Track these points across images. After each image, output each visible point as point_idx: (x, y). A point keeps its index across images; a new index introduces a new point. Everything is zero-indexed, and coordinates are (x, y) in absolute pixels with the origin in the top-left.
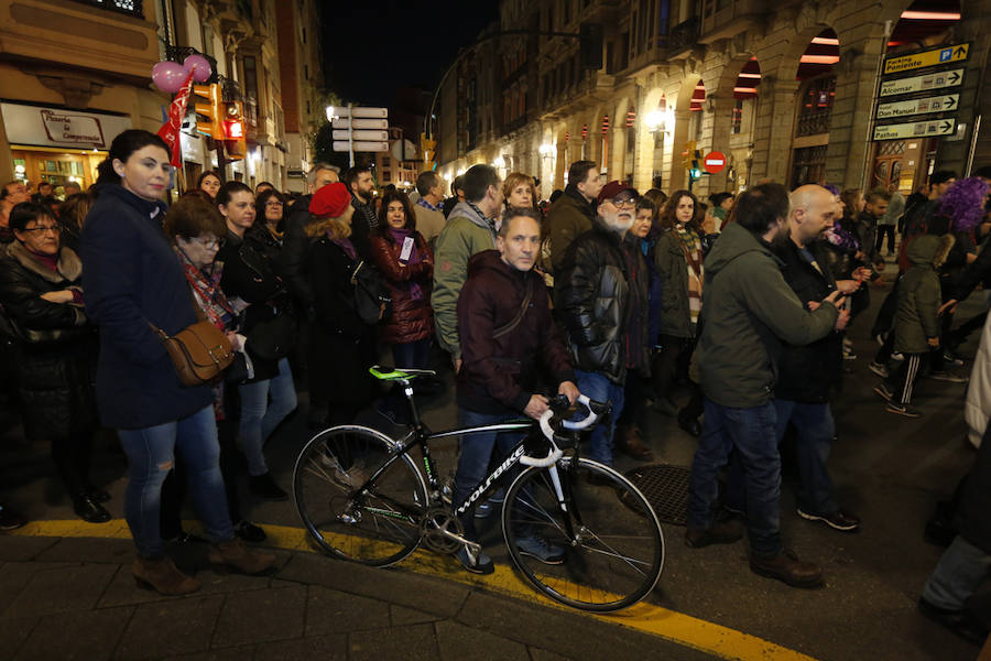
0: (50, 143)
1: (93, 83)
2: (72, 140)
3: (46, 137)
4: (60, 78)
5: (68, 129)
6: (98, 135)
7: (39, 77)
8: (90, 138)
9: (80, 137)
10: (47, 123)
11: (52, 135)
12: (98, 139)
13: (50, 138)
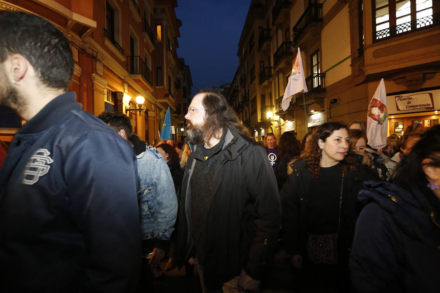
0: (398, 112)
1: (424, 74)
2: (412, 108)
3: (396, 109)
4: (405, 77)
5: (410, 103)
6: (430, 102)
7: (394, 80)
8: (424, 105)
9: (417, 106)
10: (398, 102)
11: (399, 108)
12: (430, 105)
13: (398, 109)
